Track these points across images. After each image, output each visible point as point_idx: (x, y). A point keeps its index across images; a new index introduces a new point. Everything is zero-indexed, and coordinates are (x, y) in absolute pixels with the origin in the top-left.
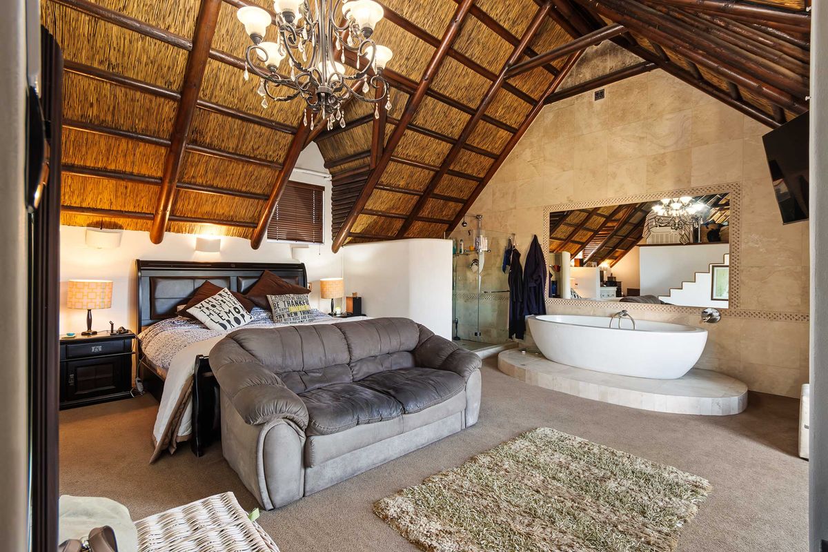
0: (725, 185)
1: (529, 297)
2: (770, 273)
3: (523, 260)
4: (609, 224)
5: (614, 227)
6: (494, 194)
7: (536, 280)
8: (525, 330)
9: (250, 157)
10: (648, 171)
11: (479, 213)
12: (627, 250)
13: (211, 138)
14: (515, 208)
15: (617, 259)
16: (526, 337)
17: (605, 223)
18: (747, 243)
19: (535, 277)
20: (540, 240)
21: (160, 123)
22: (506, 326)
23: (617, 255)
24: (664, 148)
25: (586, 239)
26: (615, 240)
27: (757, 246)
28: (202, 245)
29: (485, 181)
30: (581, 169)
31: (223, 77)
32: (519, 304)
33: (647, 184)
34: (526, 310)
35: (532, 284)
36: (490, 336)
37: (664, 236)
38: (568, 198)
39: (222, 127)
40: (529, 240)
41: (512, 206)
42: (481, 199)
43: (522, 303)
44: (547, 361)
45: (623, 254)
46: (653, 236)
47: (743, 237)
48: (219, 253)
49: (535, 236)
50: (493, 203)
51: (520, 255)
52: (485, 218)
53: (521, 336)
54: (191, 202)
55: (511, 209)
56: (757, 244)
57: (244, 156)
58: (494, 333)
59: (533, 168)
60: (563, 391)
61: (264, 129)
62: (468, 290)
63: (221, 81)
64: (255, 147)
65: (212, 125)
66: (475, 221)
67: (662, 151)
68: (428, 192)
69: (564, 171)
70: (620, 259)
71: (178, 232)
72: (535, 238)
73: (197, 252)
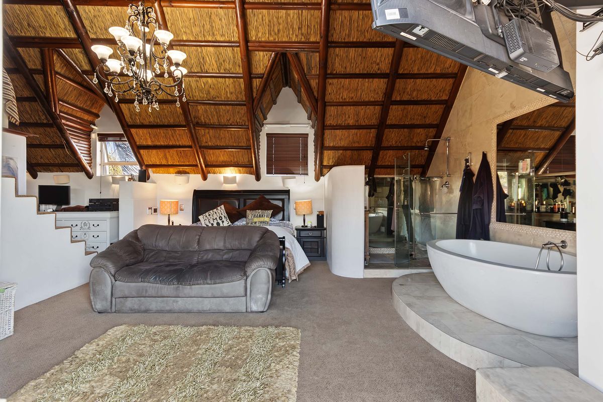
9: (228, 125)
11: (448, 135)
13: (204, 119)
21: (178, 117)
28: (227, 180)
31: (193, 85)
39: (206, 111)
41: (469, 124)
48: (236, 184)
52: (452, 139)
54: (212, 155)
57: (225, 125)
61: (228, 107)
63: (193, 87)
64: (228, 119)
65: (201, 112)
68: (382, 126)
71: (214, 173)
73: (224, 184)
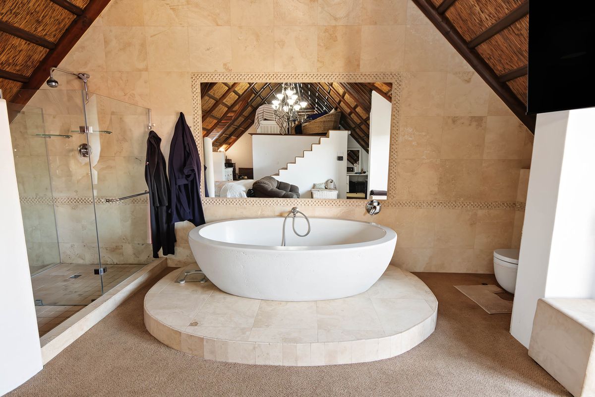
0: (389, 74)
1: (178, 199)
2: (418, 165)
3: (165, 148)
4: (229, 115)
5: (232, 117)
6: (107, 42)
7: (188, 176)
8: (176, 241)
10: (319, 45)
11: (82, 70)
12: (238, 137)
14: (146, 70)
15: (230, 144)
16: (179, 249)
17: (227, 113)
18: (404, 136)
19: (186, 171)
20: (189, 121)
22: (146, 238)
23: (231, 141)
24: (336, 19)
25: (211, 127)
26: (231, 129)
27: (410, 139)
29: (89, 16)
30: (240, 27)
32: (164, 208)
33: (318, 61)
34: (175, 215)
35: (182, 182)
36: (122, 254)
37: (269, 128)
38: (225, 65)
40: (173, 120)
41: (141, 66)
42: (83, 48)
43: (169, 207)
44: (222, 296)
45: (235, 141)
46: (261, 127)
47: (401, 129)
49: (181, 114)
50: (106, 56)
51: (160, 140)
52: (94, 81)
53: (170, 250)
55: (140, 70)
56: (411, 137)
58: (128, 250)
59: (171, 12)
60: (272, 364)
62: (76, 192)
66: (76, 83)
67: (333, 23)
69: (218, 25)
70: (232, 145)
72: (182, 117)
